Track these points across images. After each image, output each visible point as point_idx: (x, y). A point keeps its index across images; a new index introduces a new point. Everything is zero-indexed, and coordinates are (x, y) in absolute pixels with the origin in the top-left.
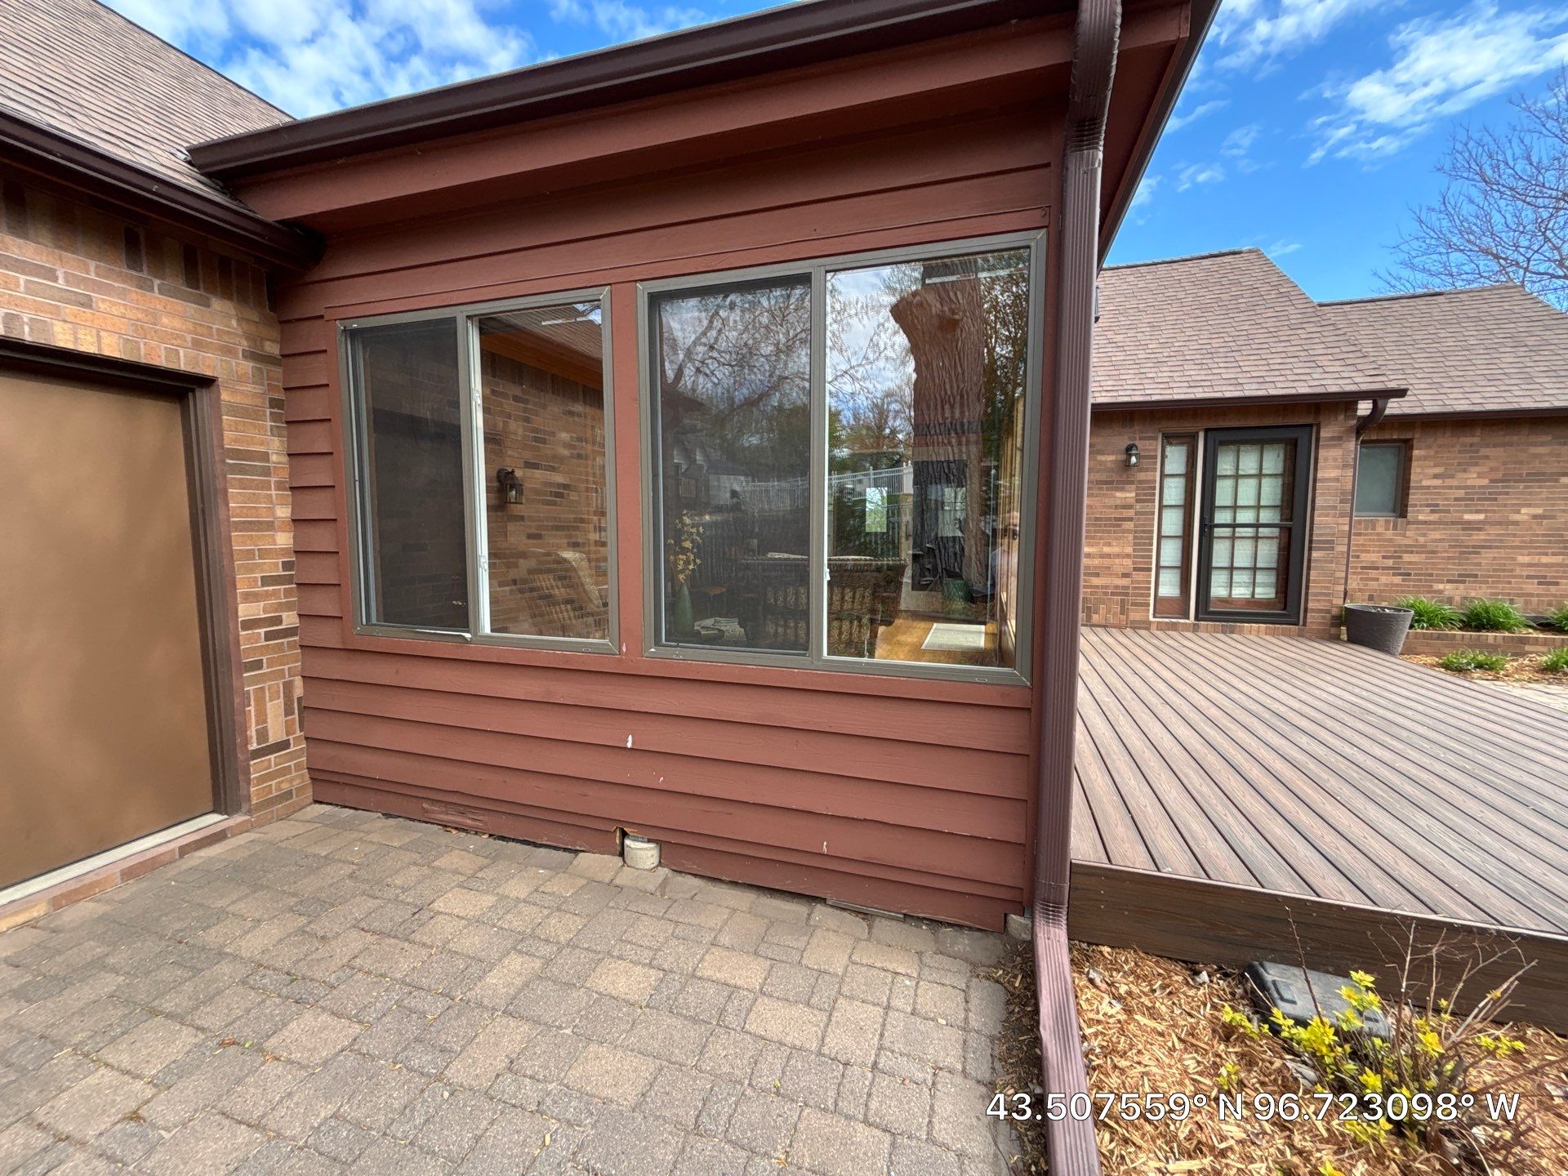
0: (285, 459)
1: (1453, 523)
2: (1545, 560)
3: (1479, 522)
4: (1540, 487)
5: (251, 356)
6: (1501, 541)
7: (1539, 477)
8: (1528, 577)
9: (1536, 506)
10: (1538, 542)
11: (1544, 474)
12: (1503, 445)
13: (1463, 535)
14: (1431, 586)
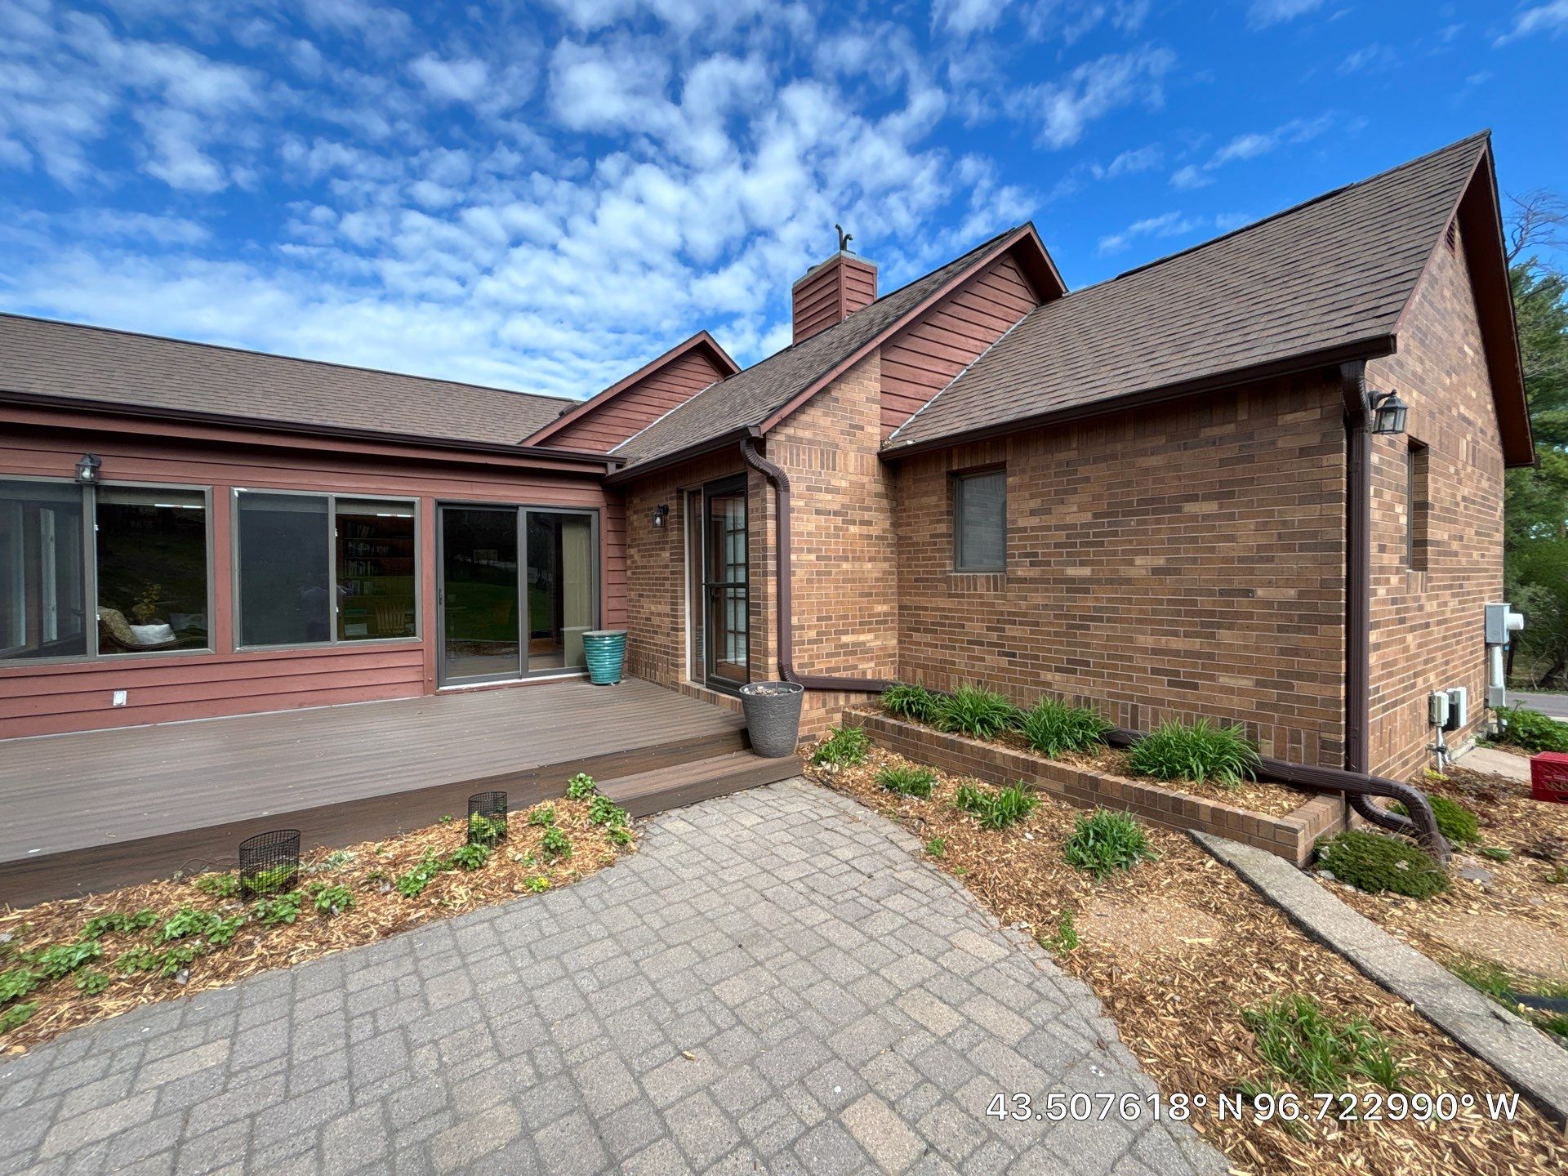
1: (1056, 581)
2: (1176, 644)
3: (1084, 580)
4: (1158, 522)
6: (1115, 610)
7: (1153, 505)
8: (1155, 671)
9: (1155, 553)
10: (1162, 612)
11: (1161, 500)
12: (1105, 459)
13: (1069, 599)
14: (1038, 675)
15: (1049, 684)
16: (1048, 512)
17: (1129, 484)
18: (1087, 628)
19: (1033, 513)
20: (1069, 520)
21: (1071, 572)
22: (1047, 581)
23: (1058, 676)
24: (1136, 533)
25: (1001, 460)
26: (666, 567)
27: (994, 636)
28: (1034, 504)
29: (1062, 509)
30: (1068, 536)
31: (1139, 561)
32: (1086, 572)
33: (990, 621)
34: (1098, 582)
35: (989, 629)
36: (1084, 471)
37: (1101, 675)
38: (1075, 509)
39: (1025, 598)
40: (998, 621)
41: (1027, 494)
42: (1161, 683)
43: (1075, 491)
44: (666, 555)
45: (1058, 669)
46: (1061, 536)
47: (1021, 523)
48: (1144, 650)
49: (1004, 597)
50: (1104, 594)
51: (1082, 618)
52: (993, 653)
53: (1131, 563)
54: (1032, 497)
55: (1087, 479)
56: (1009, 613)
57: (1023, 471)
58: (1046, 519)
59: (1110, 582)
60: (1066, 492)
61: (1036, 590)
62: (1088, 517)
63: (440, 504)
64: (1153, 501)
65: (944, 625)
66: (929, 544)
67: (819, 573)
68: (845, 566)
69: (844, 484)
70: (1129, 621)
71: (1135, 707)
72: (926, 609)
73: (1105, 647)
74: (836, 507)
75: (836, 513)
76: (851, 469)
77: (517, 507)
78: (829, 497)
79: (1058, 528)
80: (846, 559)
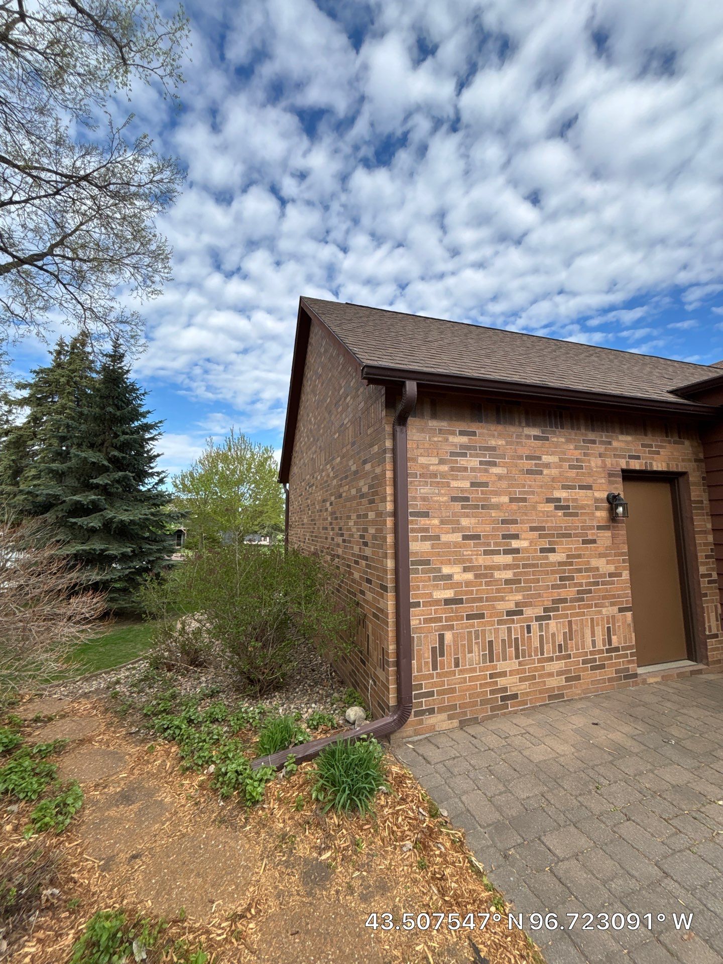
0: (708, 502)
5: (696, 460)
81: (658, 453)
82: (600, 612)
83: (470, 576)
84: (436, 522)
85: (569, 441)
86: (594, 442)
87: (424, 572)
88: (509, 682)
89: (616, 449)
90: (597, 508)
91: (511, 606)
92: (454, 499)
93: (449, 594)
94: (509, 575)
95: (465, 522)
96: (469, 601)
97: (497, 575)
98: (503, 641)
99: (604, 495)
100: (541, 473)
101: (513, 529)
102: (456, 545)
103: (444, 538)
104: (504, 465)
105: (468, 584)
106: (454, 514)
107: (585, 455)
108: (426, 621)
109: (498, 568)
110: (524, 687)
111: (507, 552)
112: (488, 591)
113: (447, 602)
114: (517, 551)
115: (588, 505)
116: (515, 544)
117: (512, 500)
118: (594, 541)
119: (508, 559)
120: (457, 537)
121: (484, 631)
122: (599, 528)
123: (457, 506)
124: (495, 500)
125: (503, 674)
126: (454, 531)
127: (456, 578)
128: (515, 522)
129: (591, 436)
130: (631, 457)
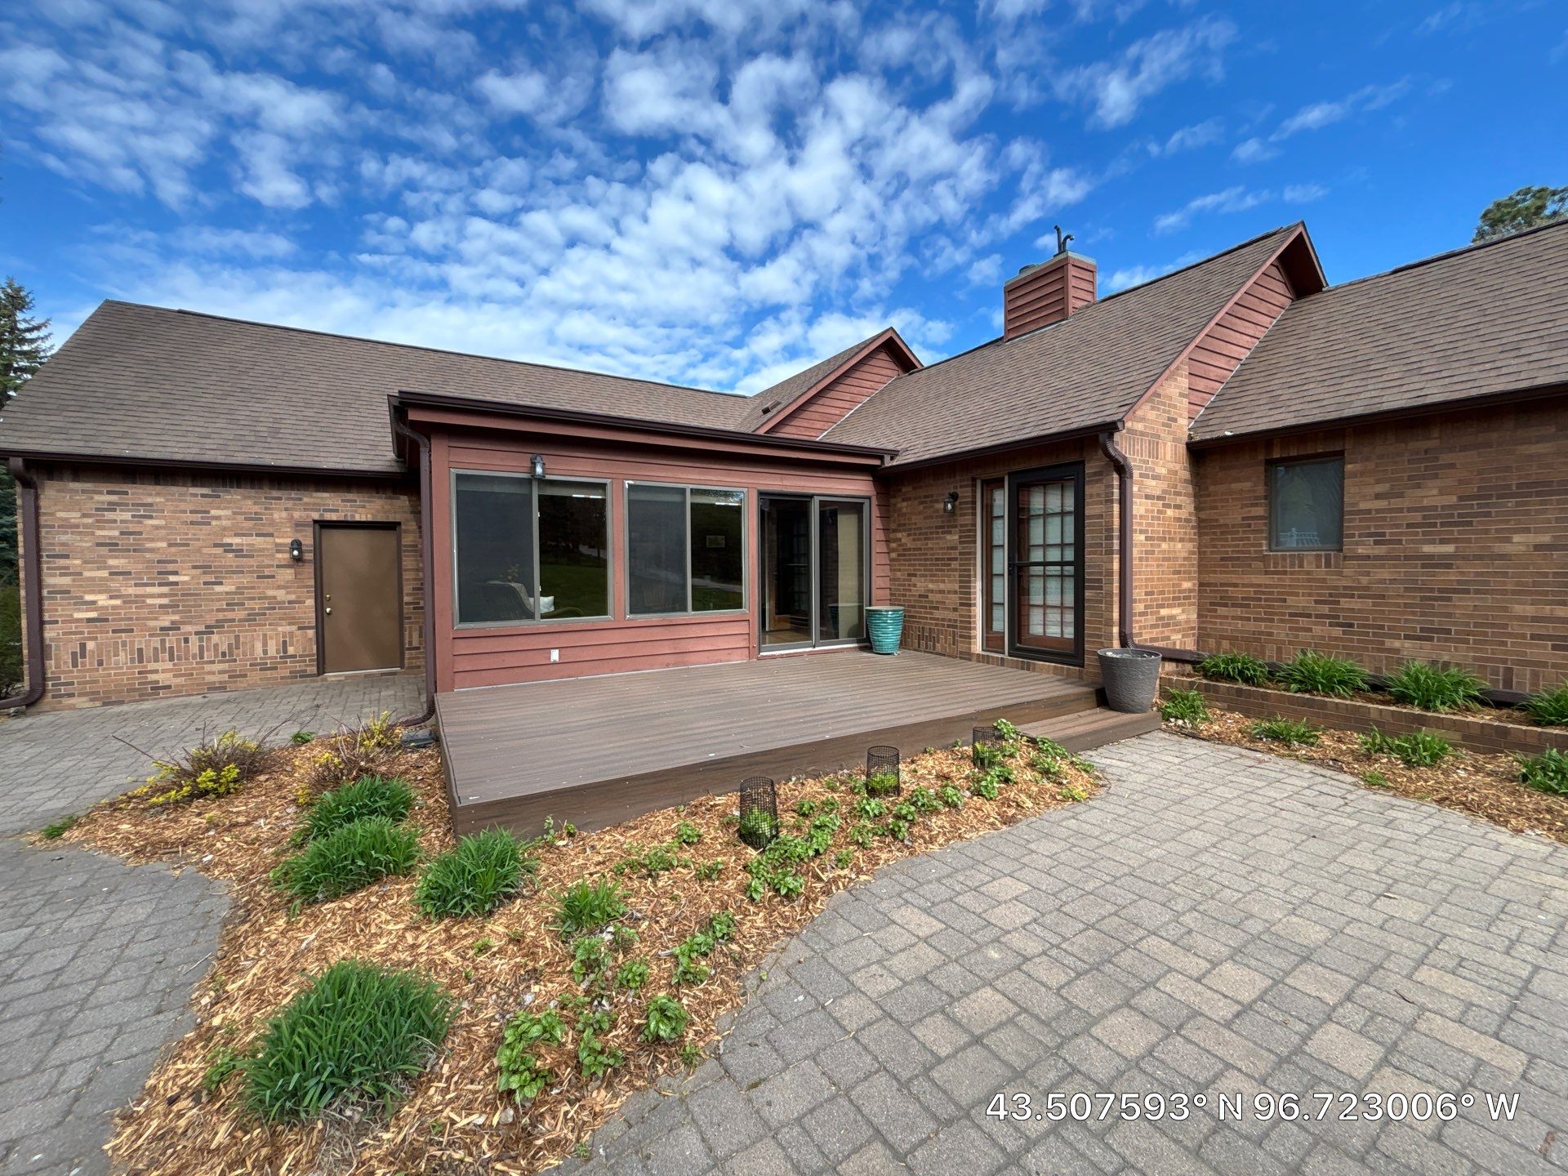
1: (1408, 558)
3: (1447, 556)
4: (1543, 503)
6: (1485, 583)
8: (1535, 637)
9: (1537, 531)
10: (1547, 584)
11: (1548, 484)
12: (1476, 447)
13: (1423, 574)
14: (1383, 643)
15: (1397, 651)
16: (1401, 495)
17: (1508, 469)
18: (1449, 599)
19: (1378, 496)
20: (1426, 502)
21: (1427, 549)
22: (1397, 558)
23: (1408, 644)
24: (1515, 513)
25: (1338, 449)
26: (955, 548)
27: (1325, 609)
28: (1379, 488)
29: (1419, 492)
30: (1424, 517)
31: (1516, 538)
32: (1449, 549)
33: (1319, 595)
34: (1464, 558)
35: (1316, 602)
36: (1446, 458)
37: (1467, 642)
38: (1435, 492)
39: (1368, 574)
40: (1331, 595)
41: (1371, 480)
42: (1545, 647)
43: (1436, 476)
44: (954, 537)
45: (1407, 637)
46: (1417, 517)
47: (1363, 506)
48: (1523, 618)
49: (1340, 574)
50: (1471, 570)
51: (1440, 591)
52: (1324, 624)
53: (1508, 540)
54: (1378, 482)
55: (1452, 466)
56: (1345, 588)
57: (1368, 459)
58: (1396, 503)
59: (1480, 558)
60: (1424, 477)
61: (1383, 566)
62: (1453, 499)
63: (761, 494)
64: (1537, 484)
65: (1260, 599)
66: (1241, 526)
67: (1147, 552)
68: (1164, 546)
69: (1163, 471)
70: (1504, 592)
71: (1509, 671)
72: (1235, 585)
73: (1472, 616)
74: (1158, 493)
75: (1159, 498)
76: (1168, 457)
77: (811, 496)
78: (1153, 483)
79: (1409, 510)
80: (1164, 539)
81: (364, 507)
82: (276, 630)
83: (118, 602)
84: (78, 562)
85: (245, 498)
86: (280, 499)
87: (62, 599)
88: (163, 678)
89: (306, 504)
90: (278, 551)
91: (167, 624)
92: (99, 545)
93: (93, 615)
94: (165, 601)
95: (111, 562)
96: (113, 620)
97: (149, 601)
98: (156, 649)
99: (289, 541)
100: (209, 524)
101: (171, 567)
102: (101, 579)
103: (87, 574)
104: (164, 518)
105: (114, 607)
106: (102, 556)
107: (266, 509)
108: (64, 634)
109: (152, 596)
110: (181, 680)
111: (160, 585)
112: (138, 613)
113: (89, 620)
114: (176, 583)
115: (267, 549)
116: (172, 578)
117: (170, 545)
118: (273, 577)
119: (165, 590)
120: (105, 574)
121: (132, 643)
122: (278, 566)
123: (104, 550)
124: (149, 545)
125: (156, 671)
126: (99, 569)
127: (100, 603)
128: (175, 562)
129: (275, 493)
130: (325, 510)
